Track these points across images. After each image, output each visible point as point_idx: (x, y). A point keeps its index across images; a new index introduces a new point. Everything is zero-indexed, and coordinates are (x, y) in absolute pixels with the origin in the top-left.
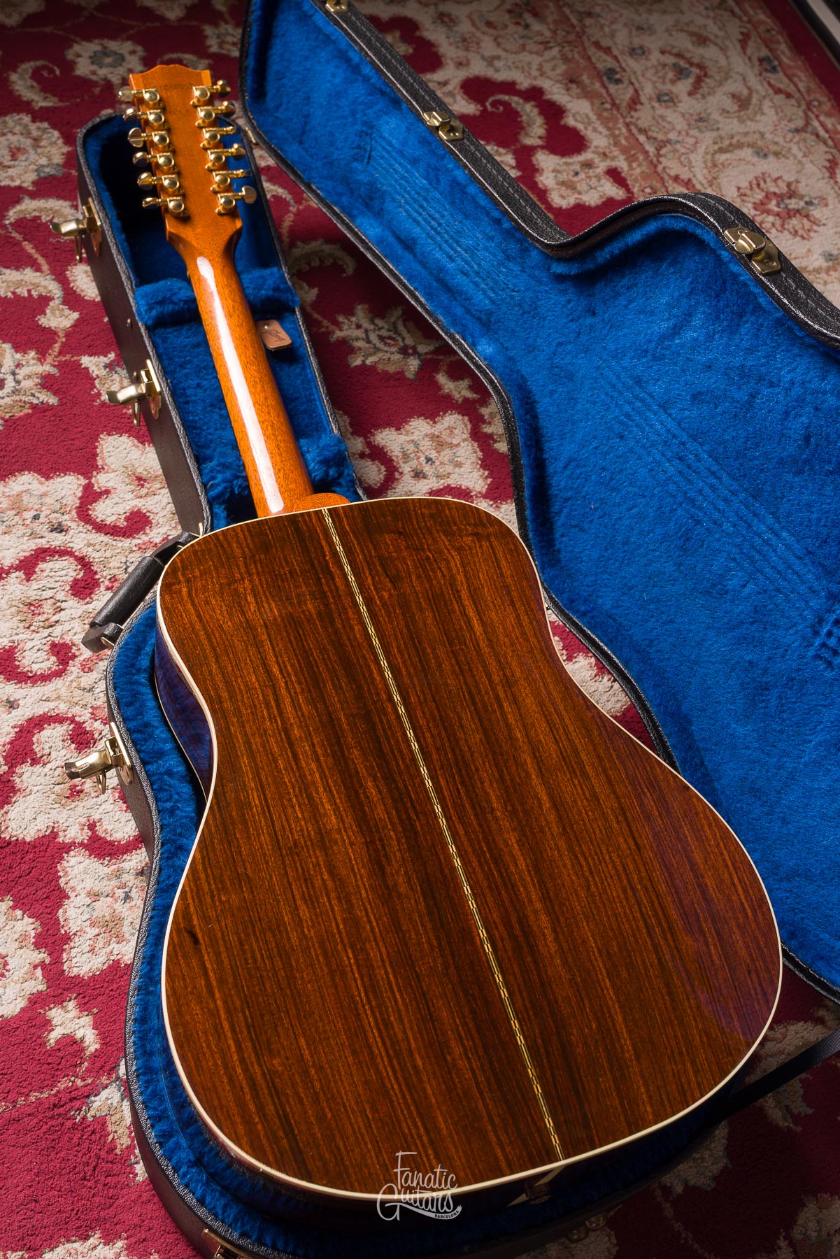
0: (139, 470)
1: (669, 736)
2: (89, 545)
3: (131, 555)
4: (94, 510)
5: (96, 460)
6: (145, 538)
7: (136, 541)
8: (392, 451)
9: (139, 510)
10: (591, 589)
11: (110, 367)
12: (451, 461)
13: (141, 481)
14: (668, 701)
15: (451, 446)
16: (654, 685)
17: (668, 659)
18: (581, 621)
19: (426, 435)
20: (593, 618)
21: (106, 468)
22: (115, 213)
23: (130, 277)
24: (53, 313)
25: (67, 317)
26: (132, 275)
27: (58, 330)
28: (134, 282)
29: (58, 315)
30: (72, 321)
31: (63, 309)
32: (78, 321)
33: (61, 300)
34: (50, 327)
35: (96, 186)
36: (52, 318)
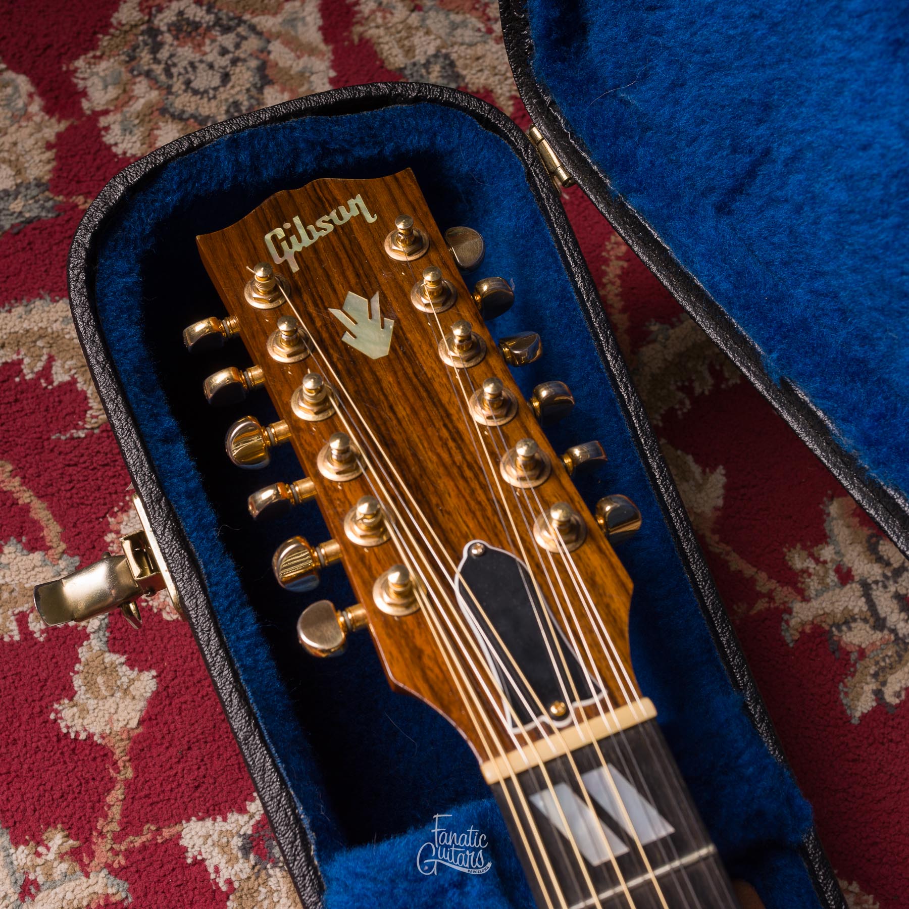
11: (256, 845)
22: (215, 533)
23: (298, 820)
24: (90, 685)
25: (126, 691)
26: (300, 810)
27: (109, 742)
28: (311, 836)
29: (104, 692)
30: (141, 704)
31: (114, 669)
32: (155, 700)
33: (105, 635)
34: (90, 736)
35: (147, 454)
36: (92, 703)
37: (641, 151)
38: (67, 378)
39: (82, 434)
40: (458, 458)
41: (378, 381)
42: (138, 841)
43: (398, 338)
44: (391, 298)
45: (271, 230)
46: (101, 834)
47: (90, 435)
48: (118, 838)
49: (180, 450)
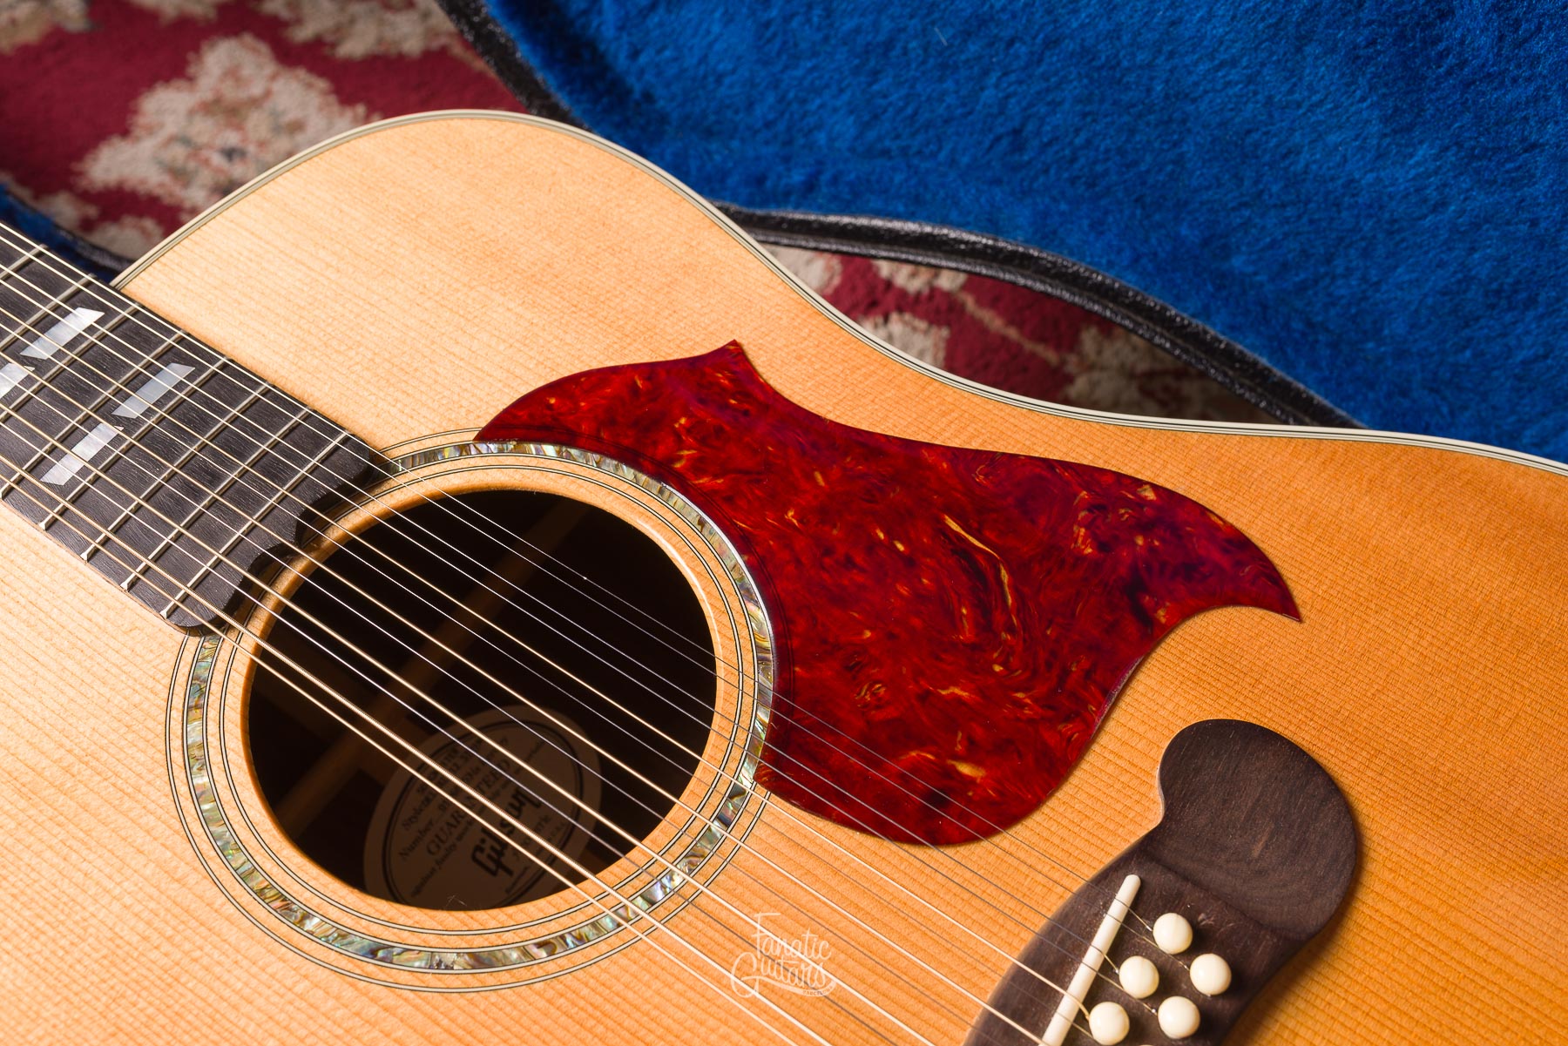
1: (1205, 313)
8: (143, 182)
10: (781, 126)
12: (278, 129)
14: (1146, 241)
15: (255, 103)
16: (1092, 226)
17: (1088, 142)
18: (811, 207)
19: (191, 113)
20: (835, 180)
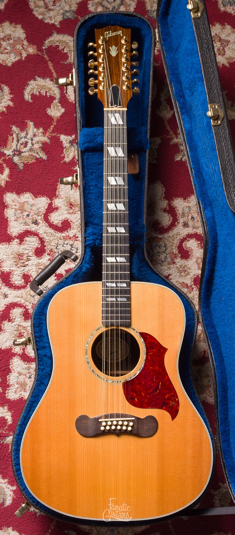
0: (72, 200)
2: (45, 233)
3: (60, 241)
4: (50, 216)
5: (56, 192)
6: (67, 234)
7: (64, 235)
8: (178, 211)
9: (68, 220)
11: (71, 142)
13: (71, 205)
21: (59, 196)
22: (83, 78)
23: (81, 121)
24: (54, 107)
25: (59, 110)
26: (81, 120)
27: (54, 118)
28: (82, 124)
29: (56, 109)
30: (61, 114)
31: (58, 106)
32: (63, 114)
33: (59, 100)
34: (51, 116)
35: (78, 62)
36: (53, 110)
37: (169, 39)
38: (66, 52)
39: (66, 63)
40: (118, 73)
41: (112, 59)
42: (53, 135)
43: (117, 55)
44: (119, 48)
45: (106, 31)
46: (48, 131)
47: (67, 64)
48: (51, 133)
49: (82, 64)
